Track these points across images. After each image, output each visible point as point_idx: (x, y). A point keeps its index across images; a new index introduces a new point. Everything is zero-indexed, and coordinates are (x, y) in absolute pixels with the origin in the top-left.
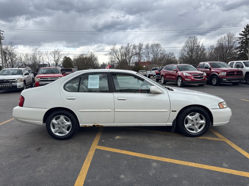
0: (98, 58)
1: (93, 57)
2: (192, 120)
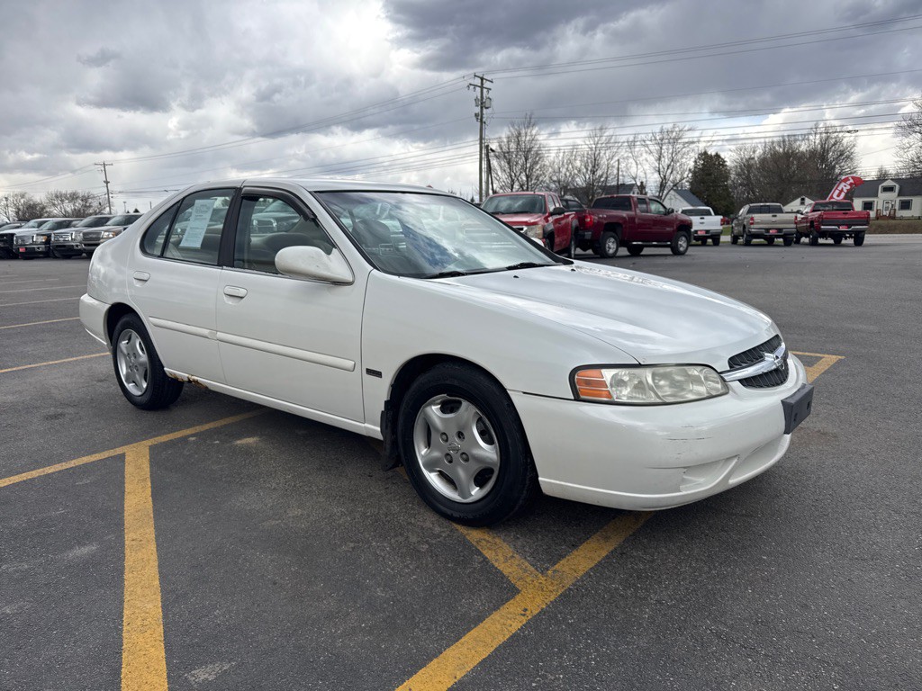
0: (856, 150)
1: (834, 144)
2: (444, 434)
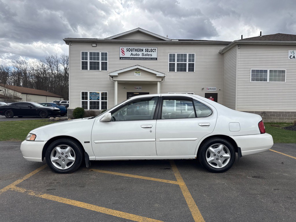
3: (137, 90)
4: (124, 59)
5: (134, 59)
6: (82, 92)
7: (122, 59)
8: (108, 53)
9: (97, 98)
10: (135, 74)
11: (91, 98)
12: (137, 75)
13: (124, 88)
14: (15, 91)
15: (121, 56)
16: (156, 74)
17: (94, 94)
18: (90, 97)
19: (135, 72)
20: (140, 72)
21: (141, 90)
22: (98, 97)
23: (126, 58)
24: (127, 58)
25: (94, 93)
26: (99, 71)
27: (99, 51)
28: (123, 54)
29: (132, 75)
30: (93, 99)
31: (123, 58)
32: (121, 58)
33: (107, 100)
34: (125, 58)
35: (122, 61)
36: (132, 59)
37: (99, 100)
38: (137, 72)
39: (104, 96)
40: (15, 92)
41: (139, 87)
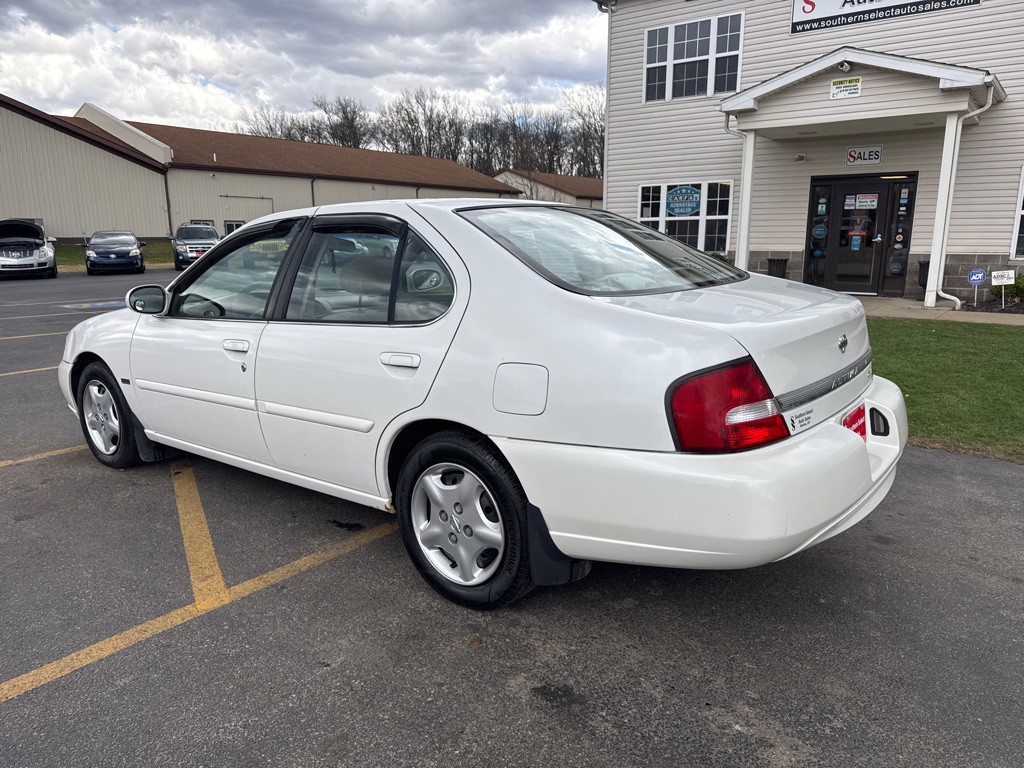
3: (859, 162)
4: (811, 29)
5: (857, 22)
6: (643, 188)
7: (804, 30)
8: (743, 13)
9: (693, 209)
10: (833, 89)
11: (672, 209)
12: (841, 95)
13: (801, 158)
14: (555, 189)
15: (799, 17)
16: (936, 80)
17: (681, 193)
18: (668, 205)
19: (834, 84)
20: (857, 81)
21: (878, 161)
22: (694, 205)
23: (819, 21)
24: (825, 19)
25: (680, 190)
26: (704, 100)
27: (708, 15)
28: (808, 8)
29: (825, 97)
30: (677, 210)
31: (808, 26)
32: (799, 28)
33: (727, 214)
34: (815, 25)
35: (800, 38)
36: (848, 23)
37: (698, 214)
38: (841, 82)
39: (720, 198)
40: (558, 193)
41: (867, 150)
